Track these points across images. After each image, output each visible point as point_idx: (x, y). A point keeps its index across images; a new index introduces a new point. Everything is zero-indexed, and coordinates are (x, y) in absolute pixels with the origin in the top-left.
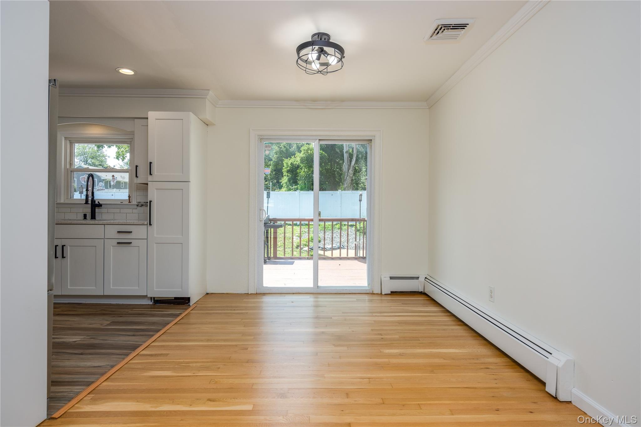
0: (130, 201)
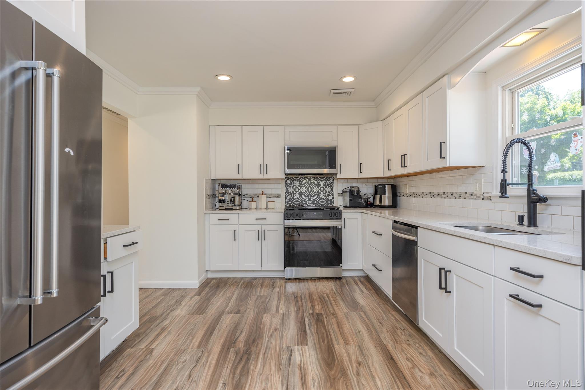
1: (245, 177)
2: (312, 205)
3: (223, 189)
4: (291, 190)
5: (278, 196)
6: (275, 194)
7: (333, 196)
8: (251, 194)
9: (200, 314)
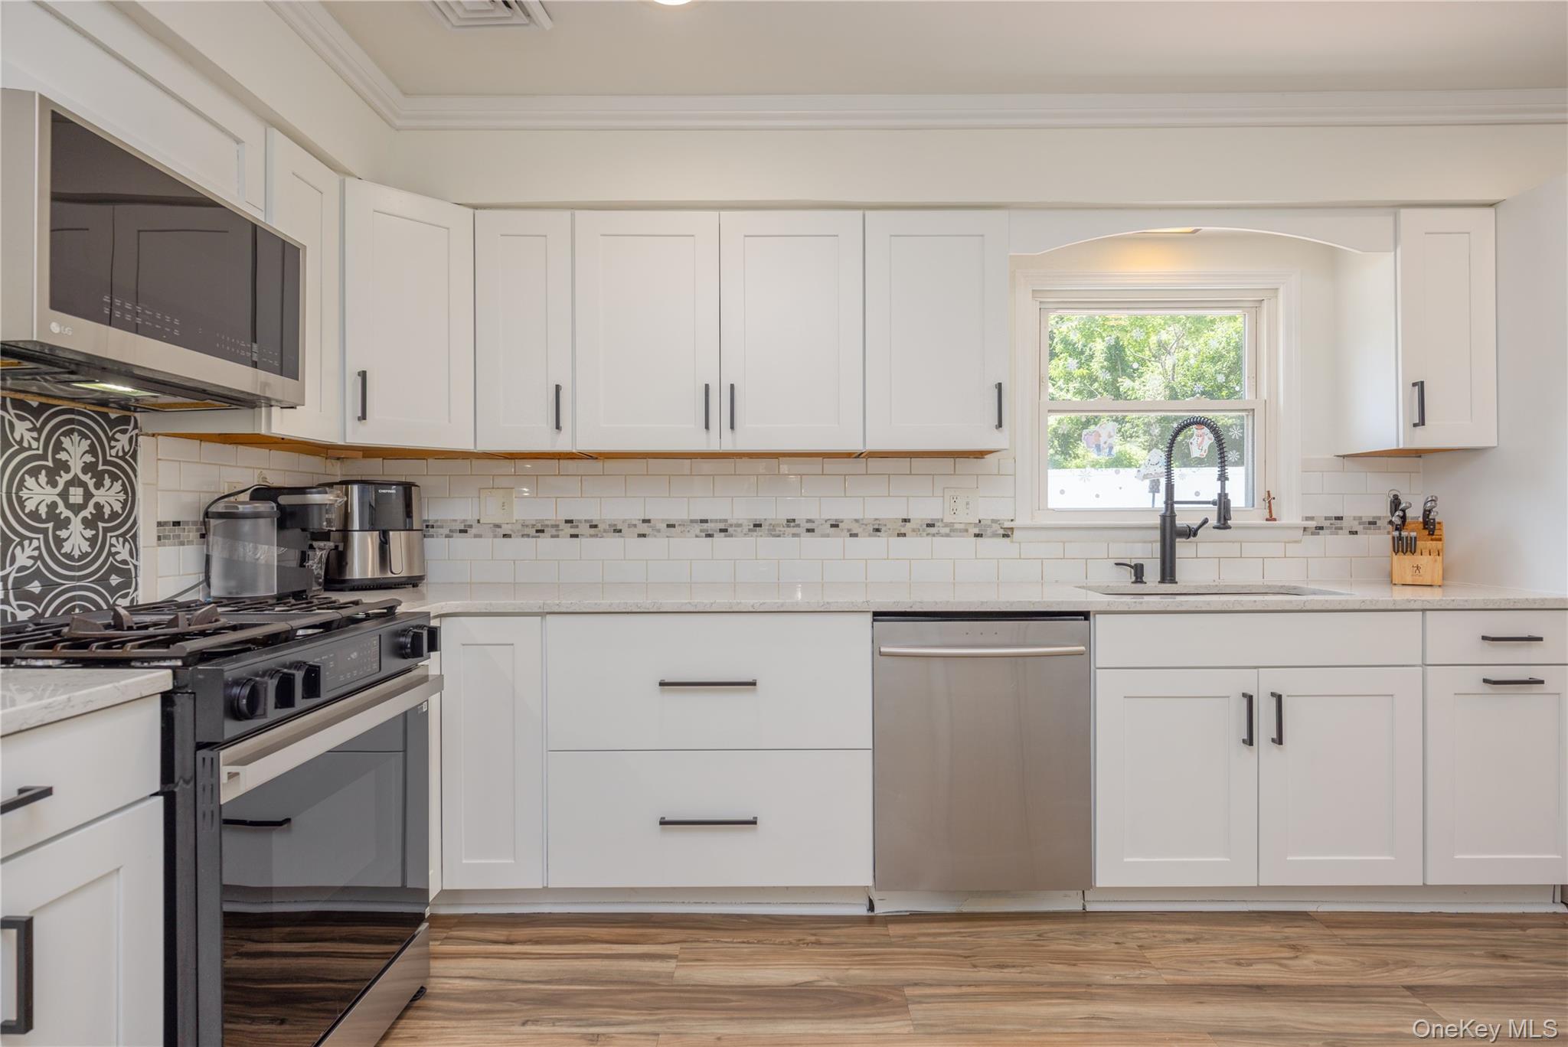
0: (1271, 516)
7: (134, 537)
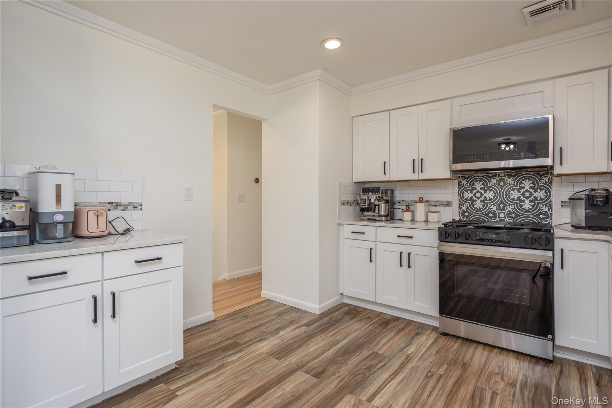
1: (392, 179)
2: (507, 219)
3: (364, 194)
4: (468, 195)
5: (446, 204)
6: (443, 202)
7: (550, 205)
8: (408, 201)
9: (276, 358)
